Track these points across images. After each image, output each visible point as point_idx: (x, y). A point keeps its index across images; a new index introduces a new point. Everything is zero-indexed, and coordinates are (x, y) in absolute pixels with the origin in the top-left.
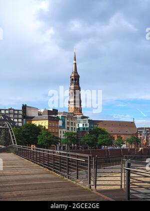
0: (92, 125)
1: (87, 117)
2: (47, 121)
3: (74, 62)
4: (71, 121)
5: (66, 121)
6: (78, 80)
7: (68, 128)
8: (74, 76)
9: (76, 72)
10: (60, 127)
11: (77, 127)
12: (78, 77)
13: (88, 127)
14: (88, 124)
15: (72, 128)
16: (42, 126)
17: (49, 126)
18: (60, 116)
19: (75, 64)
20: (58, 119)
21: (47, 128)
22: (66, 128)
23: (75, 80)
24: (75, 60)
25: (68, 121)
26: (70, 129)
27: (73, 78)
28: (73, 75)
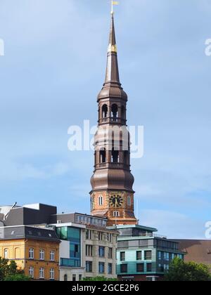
0: (167, 256)
1: (150, 231)
2: (23, 243)
3: (110, 49)
4: (98, 243)
5: (84, 242)
6: (123, 110)
7: (90, 264)
8: (111, 97)
9: (116, 83)
10: (64, 263)
11: (119, 262)
12: (124, 98)
13: (153, 260)
14: (154, 251)
15: (102, 264)
16: (5, 261)
17: (27, 260)
18: (63, 226)
19: (114, 54)
20: (56, 237)
21: (21, 265)
22: (83, 264)
23: (114, 108)
24: (114, 43)
25: (89, 242)
26: (96, 267)
27: (107, 102)
28: (106, 93)
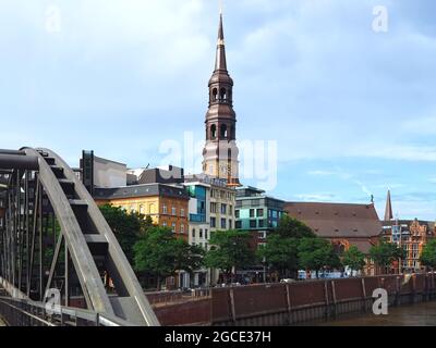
1: (260, 192)
2: (157, 199)
3: (219, 42)
4: (221, 201)
5: (209, 200)
6: (230, 93)
7: (213, 219)
8: (220, 82)
9: (223, 70)
10: (193, 219)
11: (234, 219)
12: (230, 83)
13: (265, 217)
14: (265, 209)
15: (224, 220)
16: (142, 216)
17: (161, 215)
18: (192, 186)
20: (185, 196)
22: (208, 220)
23: (222, 91)
24: (221, 38)
25: (214, 200)
26: (219, 223)
27: (217, 86)
28: (216, 79)
